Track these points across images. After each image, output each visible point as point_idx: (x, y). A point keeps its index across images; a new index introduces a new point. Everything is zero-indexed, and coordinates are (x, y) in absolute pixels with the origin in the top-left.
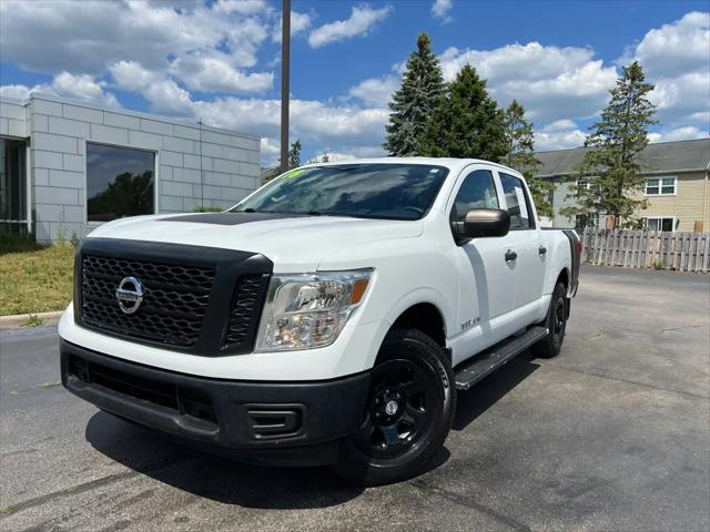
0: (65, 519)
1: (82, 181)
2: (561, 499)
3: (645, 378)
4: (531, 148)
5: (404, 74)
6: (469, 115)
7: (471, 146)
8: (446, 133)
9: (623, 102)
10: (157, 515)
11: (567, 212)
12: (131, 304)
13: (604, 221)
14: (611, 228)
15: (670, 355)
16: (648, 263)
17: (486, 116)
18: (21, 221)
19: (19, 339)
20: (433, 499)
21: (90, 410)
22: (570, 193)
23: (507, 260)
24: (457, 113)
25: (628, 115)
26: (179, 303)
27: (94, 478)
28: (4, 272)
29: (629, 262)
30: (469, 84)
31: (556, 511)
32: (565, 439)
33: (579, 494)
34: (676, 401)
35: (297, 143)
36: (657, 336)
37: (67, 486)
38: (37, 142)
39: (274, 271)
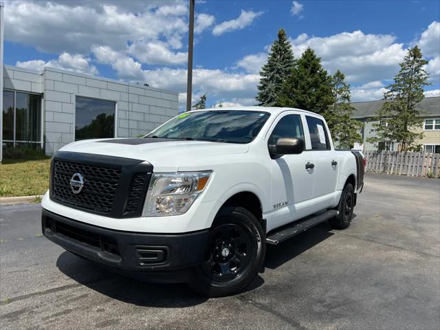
0: (37, 307)
1: (72, 119)
2: (323, 309)
3: (399, 244)
4: (348, 100)
5: (270, 54)
6: (310, 80)
7: (310, 98)
8: (295, 90)
9: (408, 71)
10: (87, 307)
11: (372, 140)
12: (77, 189)
13: (396, 147)
14: (400, 150)
15: (421, 230)
16: (423, 173)
17: (320, 80)
18: (37, 142)
19: (28, 210)
20: (247, 306)
21: (61, 250)
22: (373, 128)
23: (307, 168)
24: (302, 78)
25: (411, 79)
26: (102, 188)
27: (57, 286)
28: (25, 172)
29: (411, 173)
30: (310, 60)
31: (319, 316)
32: (337, 276)
33: (336, 307)
34: (415, 257)
35: (204, 96)
36: (415, 219)
37: (42, 290)
38: (47, 96)
39: (154, 171)
